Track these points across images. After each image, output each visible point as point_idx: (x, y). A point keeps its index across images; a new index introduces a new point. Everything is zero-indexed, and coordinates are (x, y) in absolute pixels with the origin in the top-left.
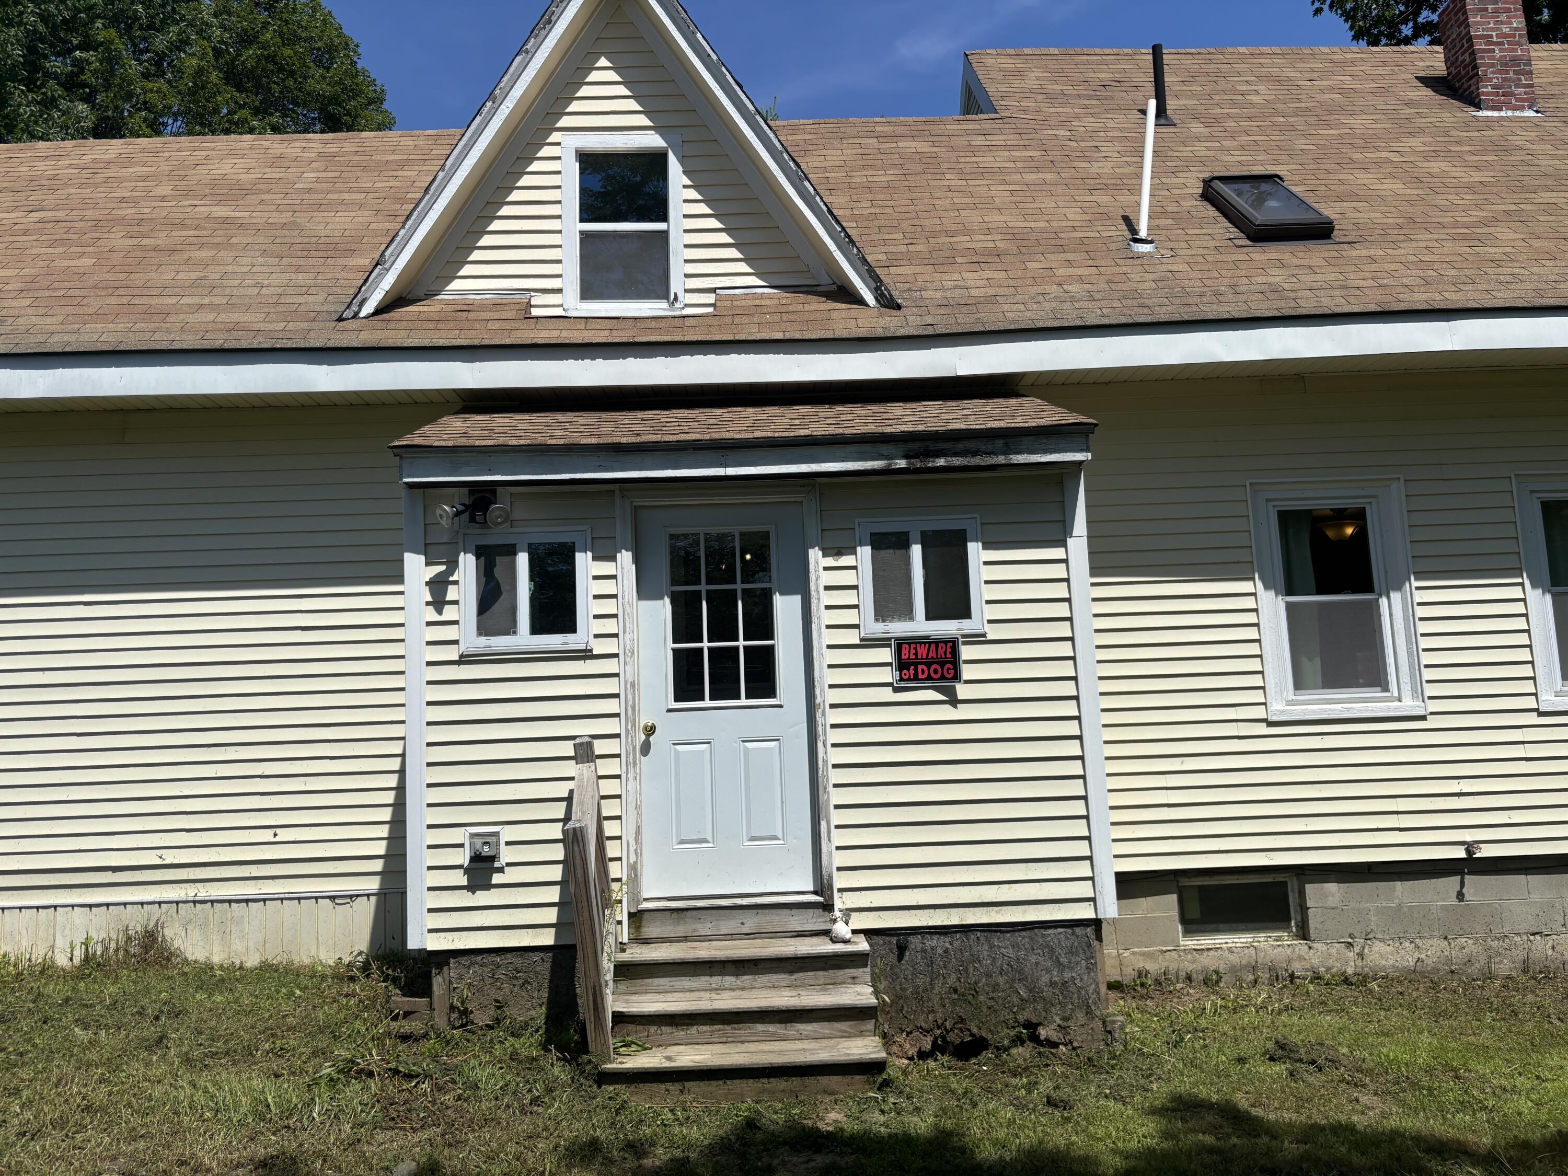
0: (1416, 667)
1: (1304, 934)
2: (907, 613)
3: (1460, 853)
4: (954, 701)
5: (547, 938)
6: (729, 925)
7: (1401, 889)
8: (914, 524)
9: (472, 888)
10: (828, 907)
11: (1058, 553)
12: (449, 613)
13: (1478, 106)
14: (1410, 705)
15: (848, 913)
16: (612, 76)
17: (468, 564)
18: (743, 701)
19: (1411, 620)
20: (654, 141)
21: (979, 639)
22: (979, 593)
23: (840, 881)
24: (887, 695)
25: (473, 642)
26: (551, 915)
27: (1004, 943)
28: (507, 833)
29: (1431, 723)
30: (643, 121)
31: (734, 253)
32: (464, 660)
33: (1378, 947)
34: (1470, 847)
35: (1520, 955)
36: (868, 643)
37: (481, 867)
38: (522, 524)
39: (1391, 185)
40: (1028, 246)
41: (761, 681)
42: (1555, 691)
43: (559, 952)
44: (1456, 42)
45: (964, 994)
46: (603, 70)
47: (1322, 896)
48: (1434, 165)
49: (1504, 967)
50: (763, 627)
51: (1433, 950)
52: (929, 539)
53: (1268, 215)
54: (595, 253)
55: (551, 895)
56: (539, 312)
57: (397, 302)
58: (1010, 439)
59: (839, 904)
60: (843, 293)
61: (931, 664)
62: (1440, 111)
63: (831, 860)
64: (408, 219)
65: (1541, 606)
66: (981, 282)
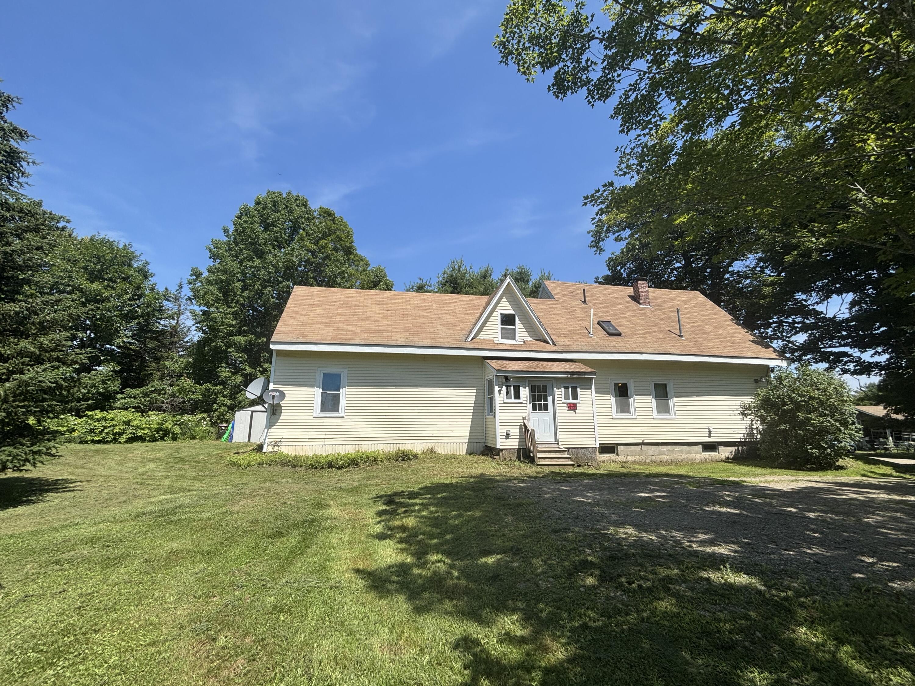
0: (635, 410)
1: (617, 454)
2: (569, 399)
3: (641, 442)
4: (576, 413)
5: (517, 447)
6: (544, 446)
7: (633, 448)
8: (570, 385)
9: (506, 439)
10: (558, 444)
11: (590, 391)
12: (501, 395)
13: (640, 304)
14: (634, 417)
15: (562, 445)
16: (506, 300)
17: (504, 388)
18: (543, 411)
19: (634, 402)
20: (513, 312)
21: (579, 403)
22: (579, 396)
23: (560, 440)
24: (566, 411)
25: (506, 400)
26: (517, 444)
27: (583, 450)
28: (511, 431)
29: (638, 420)
30: (511, 309)
31: (526, 333)
32: (504, 403)
33: (629, 457)
34: (643, 441)
35: (650, 459)
36: (563, 403)
37: (508, 436)
38: (512, 382)
39: (628, 323)
40: (572, 333)
41: (546, 409)
42: (656, 415)
43: (519, 450)
44: (636, 291)
45: (577, 458)
46: (504, 299)
47: (621, 448)
48: (634, 319)
49: (648, 461)
50: (546, 400)
51: (637, 458)
52: (572, 387)
53: (611, 330)
54: (503, 331)
55: (518, 440)
56: (496, 342)
57: (473, 339)
58: (585, 373)
59: (560, 443)
60: (546, 342)
61: (573, 407)
62: (633, 305)
63: (559, 437)
64: (475, 324)
65: (654, 401)
66: (567, 341)
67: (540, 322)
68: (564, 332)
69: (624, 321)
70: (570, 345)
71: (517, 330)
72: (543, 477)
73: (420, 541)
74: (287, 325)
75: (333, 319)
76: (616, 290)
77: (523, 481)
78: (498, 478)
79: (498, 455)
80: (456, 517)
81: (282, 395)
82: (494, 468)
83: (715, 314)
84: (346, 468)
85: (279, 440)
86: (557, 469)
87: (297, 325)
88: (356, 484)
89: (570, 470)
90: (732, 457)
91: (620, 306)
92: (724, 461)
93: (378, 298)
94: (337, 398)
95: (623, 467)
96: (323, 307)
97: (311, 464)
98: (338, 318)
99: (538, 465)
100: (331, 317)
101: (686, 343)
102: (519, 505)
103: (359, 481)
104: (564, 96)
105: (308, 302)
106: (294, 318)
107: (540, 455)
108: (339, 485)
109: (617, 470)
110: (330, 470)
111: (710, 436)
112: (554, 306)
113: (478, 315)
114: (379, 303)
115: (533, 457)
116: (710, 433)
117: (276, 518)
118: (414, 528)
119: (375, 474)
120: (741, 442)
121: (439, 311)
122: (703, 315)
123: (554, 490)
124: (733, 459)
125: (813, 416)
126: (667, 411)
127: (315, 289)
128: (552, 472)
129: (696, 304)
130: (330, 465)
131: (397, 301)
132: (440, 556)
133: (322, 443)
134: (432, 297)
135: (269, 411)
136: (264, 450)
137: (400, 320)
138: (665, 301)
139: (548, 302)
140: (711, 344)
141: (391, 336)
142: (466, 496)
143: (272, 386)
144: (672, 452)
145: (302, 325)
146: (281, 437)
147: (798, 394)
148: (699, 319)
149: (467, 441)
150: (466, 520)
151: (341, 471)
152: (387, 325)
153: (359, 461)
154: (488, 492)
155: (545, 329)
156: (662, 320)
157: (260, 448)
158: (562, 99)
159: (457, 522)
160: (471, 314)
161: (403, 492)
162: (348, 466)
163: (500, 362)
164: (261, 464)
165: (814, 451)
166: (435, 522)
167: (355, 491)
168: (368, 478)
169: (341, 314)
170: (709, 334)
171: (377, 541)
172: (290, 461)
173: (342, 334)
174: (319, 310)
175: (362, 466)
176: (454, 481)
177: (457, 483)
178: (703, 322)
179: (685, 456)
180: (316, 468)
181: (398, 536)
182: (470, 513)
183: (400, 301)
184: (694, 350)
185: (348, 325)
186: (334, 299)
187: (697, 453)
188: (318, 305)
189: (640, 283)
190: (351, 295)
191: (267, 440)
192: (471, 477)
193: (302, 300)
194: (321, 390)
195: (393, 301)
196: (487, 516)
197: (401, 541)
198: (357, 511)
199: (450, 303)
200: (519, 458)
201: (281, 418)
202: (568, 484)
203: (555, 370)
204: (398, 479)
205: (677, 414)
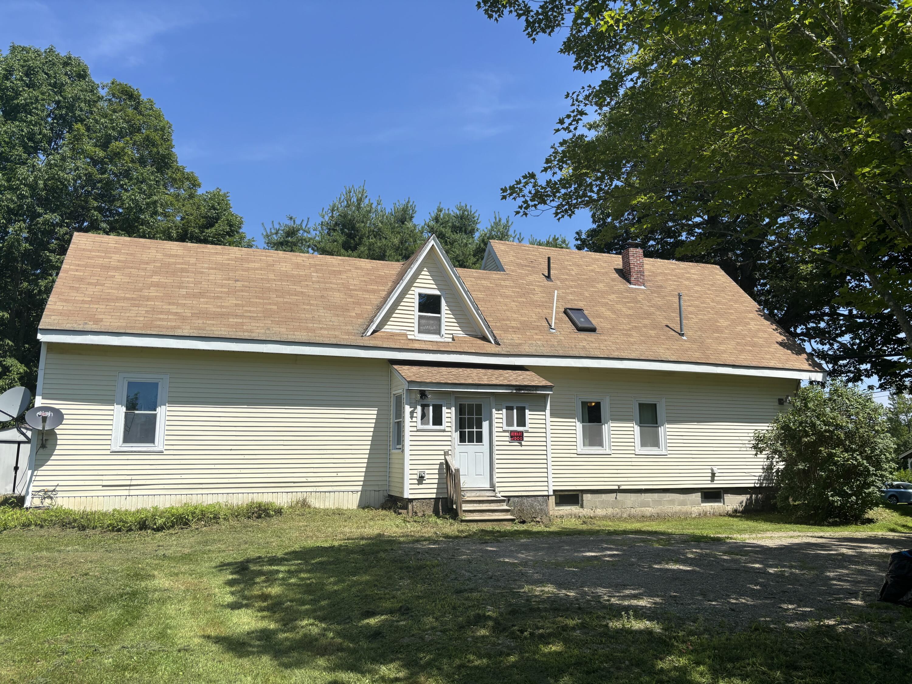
0: (611, 442)
1: (582, 506)
2: (512, 425)
3: (617, 488)
4: (521, 446)
5: (434, 496)
6: (474, 494)
7: (604, 496)
8: (515, 405)
9: (418, 484)
10: (494, 491)
11: (544, 413)
12: (414, 419)
13: (630, 283)
14: (608, 452)
15: (500, 492)
16: (427, 273)
17: (419, 408)
18: (475, 443)
19: (609, 431)
20: (437, 292)
21: (527, 432)
22: (528, 421)
23: (497, 485)
24: (508, 443)
25: (420, 427)
26: (435, 491)
27: (529, 499)
28: (427, 471)
29: (613, 456)
30: (435, 286)
31: (456, 325)
32: (417, 431)
33: (598, 510)
34: (619, 486)
35: (628, 513)
36: (504, 431)
37: (421, 479)
38: (431, 399)
39: (608, 313)
40: (525, 327)
41: (479, 439)
42: (639, 450)
43: (436, 500)
44: (626, 262)
45: (521, 511)
46: (425, 272)
47: (587, 497)
48: (619, 307)
49: (625, 515)
50: (480, 426)
51: (610, 511)
52: (518, 408)
53: (581, 322)
54: (423, 321)
55: (435, 486)
56: (410, 337)
57: (374, 332)
58: (537, 388)
60: (484, 338)
61: (517, 437)
62: (620, 284)
63: (496, 480)
64: (379, 308)
65: (637, 429)
66: (516, 338)
67: (477, 309)
68: (514, 324)
69: (603, 309)
71: (443, 320)
72: (465, 537)
73: (287, 608)
74: (66, 301)
75: (145, 293)
76: (597, 260)
77: (435, 542)
78: (402, 539)
79: (406, 508)
80: (335, 583)
81: (59, 416)
82: (397, 526)
83: (736, 302)
84: (169, 528)
85: (52, 488)
86: (489, 527)
87: (83, 302)
88: (187, 551)
89: (509, 527)
90: (741, 509)
91: (601, 286)
92: (730, 516)
93: (219, 258)
94: (152, 421)
95: (584, 523)
96: (127, 271)
97: (110, 524)
98: (153, 292)
99: (462, 521)
100: (141, 290)
101: (687, 345)
102: (420, 568)
103: (191, 548)
104: (499, 16)
105: (100, 261)
106: (77, 289)
107: (465, 507)
108: (161, 553)
109: (576, 527)
110: (143, 532)
111: (713, 480)
112: (503, 283)
113: (384, 294)
114: (220, 267)
115: (456, 510)
116: (713, 475)
117: (79, 592)
118: (279, 596)
119: (216, 537)
120: (755, 487)
121: (322, 285)
122: (718, 303)
123: (474, 551)
124: (743, 512)
125: (838, 451)
126: (656, 443)
127: (112, 240)
128: (483, 530)
129: (712, 285)
130: (143, 525)
131: (252, 265)
132: (311, 621)
133: (126, 493)
134: (311, 261)
135: (34, 441)
136: (27, 504)
137: (257, 297)
138: (667, 280)
139: (495, 275)
140: (722, 348)
141: (242, 324)
142: (352, 560)
143: (39, 401)
144: (659, 502)
145: (90, 302)
146: (55, 483)
147: (824, 421)
148: (712, 308)
149: (360, 488)
150: (348, 585)
151: (160, 534)
152: (236, 305)
153: (190, 518)
154: (382, 555)
155: (484, 320)
156: (659, 308)
157: (19, 501)
158: (496, 19)
159: (336, 588)
160: (374, 292)
161: (260, 557)
162: (173, 526)
163: (415, 369)
164: (26, 525)
165: (836, 498)
166: (308, 589)
167: (186, 558)
168: (206, 543)
169: (157, 285)
170: (722, 332)
171: (229, 610)
172: (75, 521)
173: (160, 320)
174: (118, 277)
175: (194, 526)
176: (336, 544)
177: (341, 546)
178: (717, 313)
179: (677, 508)
180: (119, 530)
181: (256, 605)
182: (354, 578)
183: (257, 265)
184: (697, 356)
185: (170, 304)
186: (145, 257)
187: (693, 504)
188: (116, 269)
189: (632, 250)
190: (173, 252)
191: (31, 489)
192: (363, 538)
193: (89, 258)
194: (124, 409)
195: (246, 265)
196: (377, 580)
197: (261, 610)
198: (196, 581)
199: (340, 272)
200: (436, 512)
201: (56, 452)
202: (496, 544)
203: (494, 383)
204: (252, 543)
205: (669, 448)
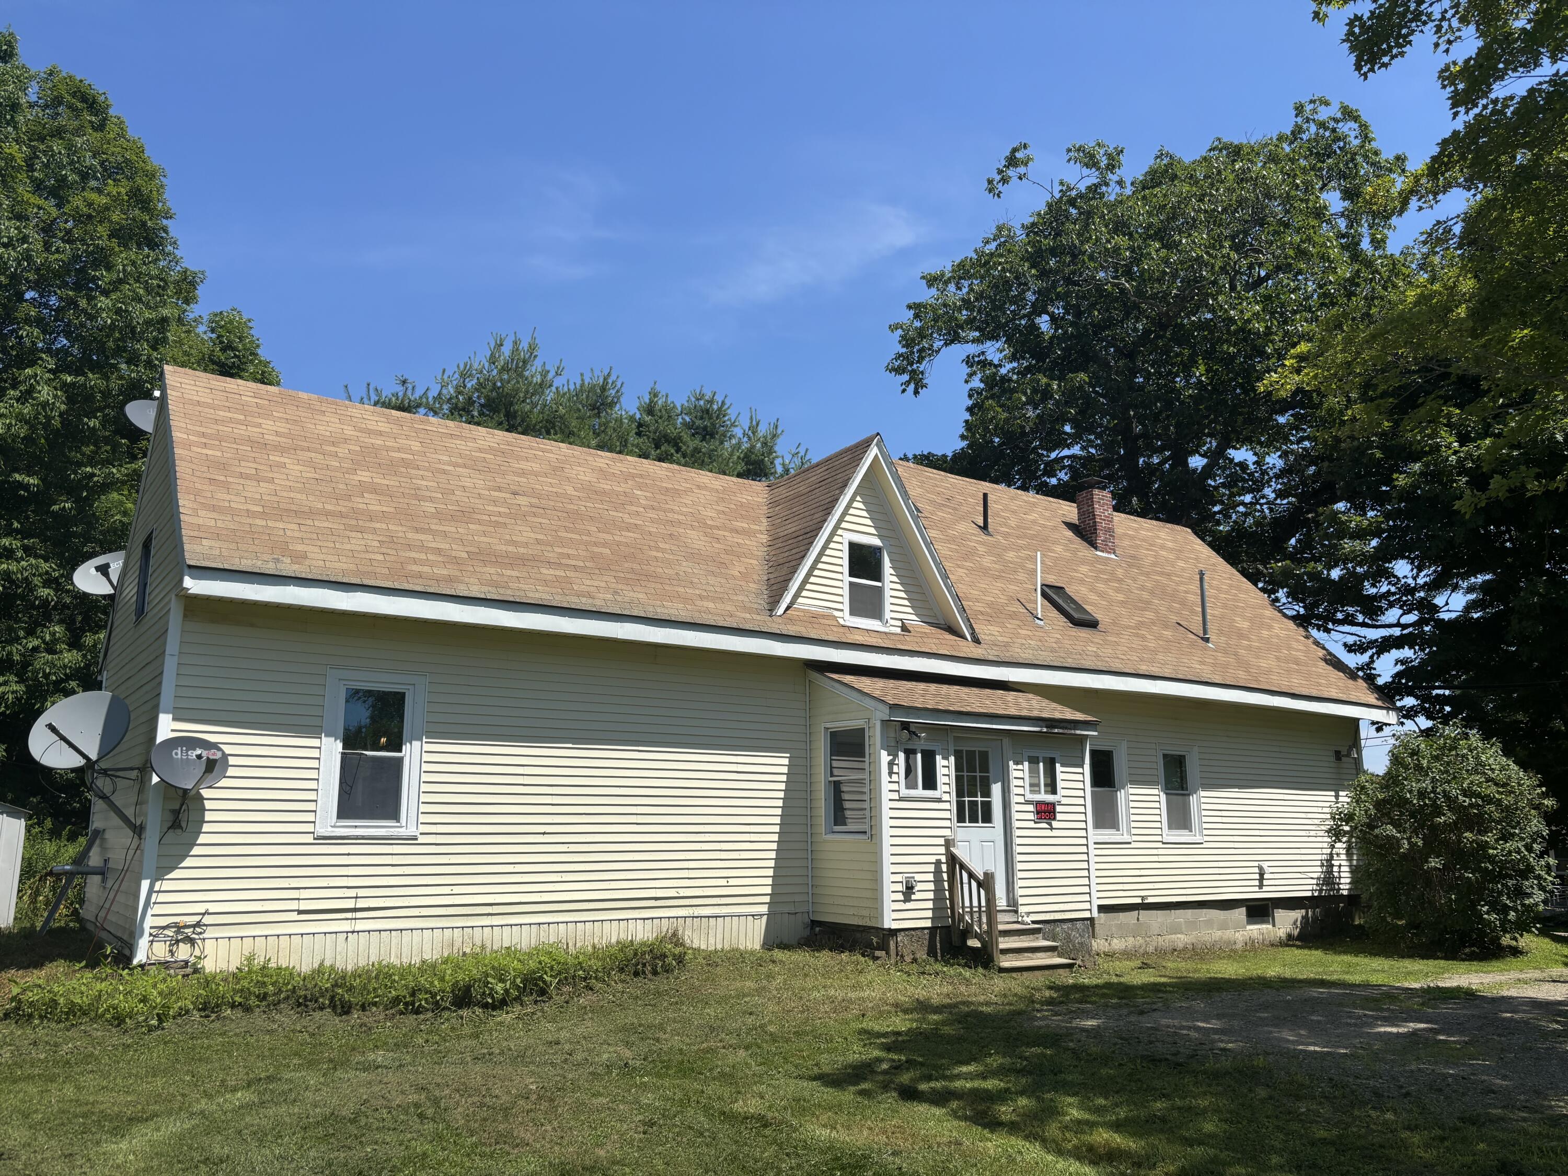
0: (1129, 822)
2: (1039, 791)
3: (1139, 901)
4: (1052, 829)
5: (928, 924)
7: (1121, 916)
8: (1041, 754)
9: (905, 901)
10: (1016, 912)
11: (1080, 770)
12: (895, 778)
13: (1096, 548)
14: (1126, 838)
15: (1028, 914)
16: (861, 506)
17: (902, 755)
18: (980, 824)
19: (1128, 801)
20: (877, 542)
21: (1060, 804)
22: (1060, 784)
23: (1020, 901)
24: (1032, 824)
25: (905, 792)
26: (929, 914)
28: (917, 877)
29: (1133, 845)
30: (873, 531)
31: (906, 603)
32: (900, 800)
33: (1115, 941)
34: (1143, 898)
35: (1155, 944)
36: (1028, 802)
37: (909, 890)
39: (1097, 597)
40: (997, 613)
41: (987, 816)
42: (1166, 834)
43: (932, 930)
44: (1085, 514)
46: (858, 502)
48: (1101, 586)
49: (1150, 949)
50: (987, 793)
51: (1130, 942)
52: (1045, 761)
53: (1075, 612)
54: (854, 593)
55: (930, 904)
56: (838, 621)
57: (788, 608)
58: (1075, 724)
59: (1022, 909)
60: (953, 630)
61: (1046, 813)
62: (1086, 548)
63: (1018, 892)
65: (1163, 798)
66: (998, 633)
69: (1087, 590)
70: (1006, 645)
71: (888, 593)
76: (1033, 505)
79: (884, 947)
85: (192, 920)
90: (1296, 932)
91: (1059, 549)
92: (1284, 945)
94: (393, 773)
96: (305, 456)
98: (373, 504)
99: (1002, 970)
101: (1222, 658)
106: (225, 486)
107: (1005, 943)
110: (476, 1013)
111: (1261, 886)
115: (982, 949)
116: (1262, 877)
120: (1313, 897)
121: (661, 515)
124: (1299, 938)
126: (1186, 823)
133: (346, 926)
136: (140, 957)
138: (1137, 546)
140: (1264, 664)
143: (164, 726)
144: (1192, 925)
146: (201, 908)
149: (764, 909)
152: (539, 542)
156: (1152, 593)
160: (748, 533)
169: (374, 490)
170: (1249, 639)
174: (293, 467)
179: (1217, 935)
184: (1242, 677)
187: (1237, 927)
188: (280, 449)
189: (1095, 494)
191: (149, 922)
193: (215, 421)
194: (339, 746)
199: (676, 492)
200: (932, 952)
201: (202, 839)
205: (1205, 832)
